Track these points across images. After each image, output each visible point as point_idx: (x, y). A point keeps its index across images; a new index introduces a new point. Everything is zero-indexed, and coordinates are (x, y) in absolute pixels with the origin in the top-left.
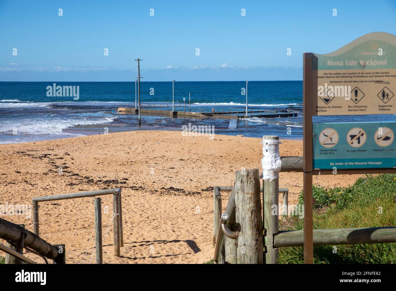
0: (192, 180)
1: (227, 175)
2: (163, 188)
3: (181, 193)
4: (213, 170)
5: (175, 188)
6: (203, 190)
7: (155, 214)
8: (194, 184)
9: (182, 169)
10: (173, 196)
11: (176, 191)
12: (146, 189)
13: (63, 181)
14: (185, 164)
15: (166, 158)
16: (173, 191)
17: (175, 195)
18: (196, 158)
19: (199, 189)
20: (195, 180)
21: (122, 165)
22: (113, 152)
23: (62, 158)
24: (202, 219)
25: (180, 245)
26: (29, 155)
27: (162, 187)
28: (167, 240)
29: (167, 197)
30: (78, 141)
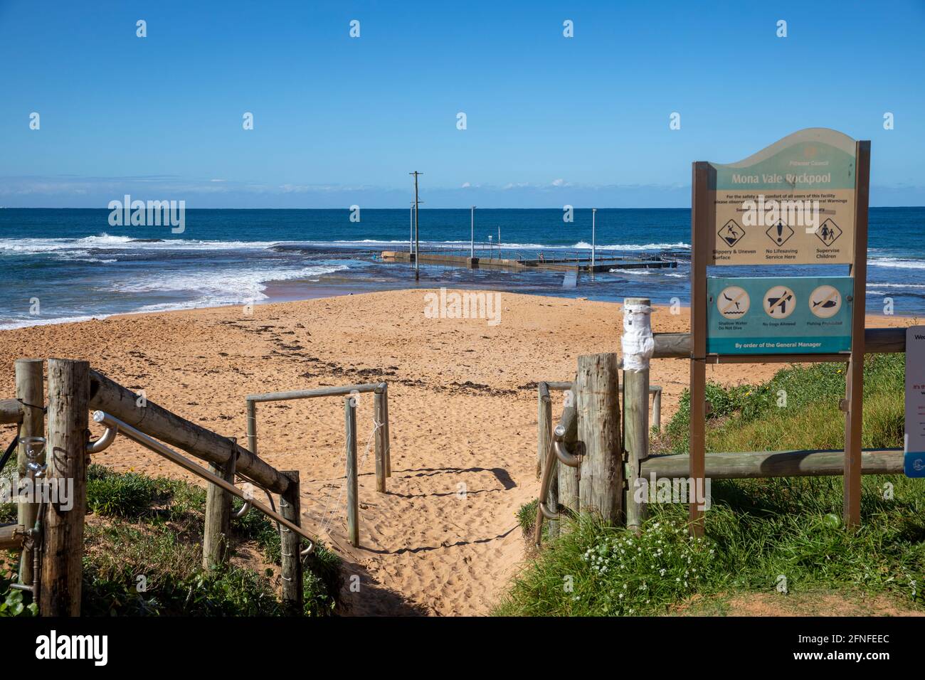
0: (502, 371)
1: (560, 363)
2: (455, 383)
3: (484, 392)
4: (538, 354)
5: (475, 383)
6: (520, 388)
7: (441, 426)
8: (505, 377)
9: (486, 352)
10: (471, 396)
11: (476, 388)
12: (427, 385)
13: (294, 370)
14: (490, 344)
15: (459, 335)
16: (471, 389)
17: (475, 394)
18: (509, 335)
19: (514, 386)
20: (507, 370)
21: (388, 345)
22: (374, 323)
23: (293, 333)
24: (518, 434)
25: (482, 476)
26: (241, 327)
27: (452, 382)
28: (460, 467)
29: (461, 398)
30: (318, 305)
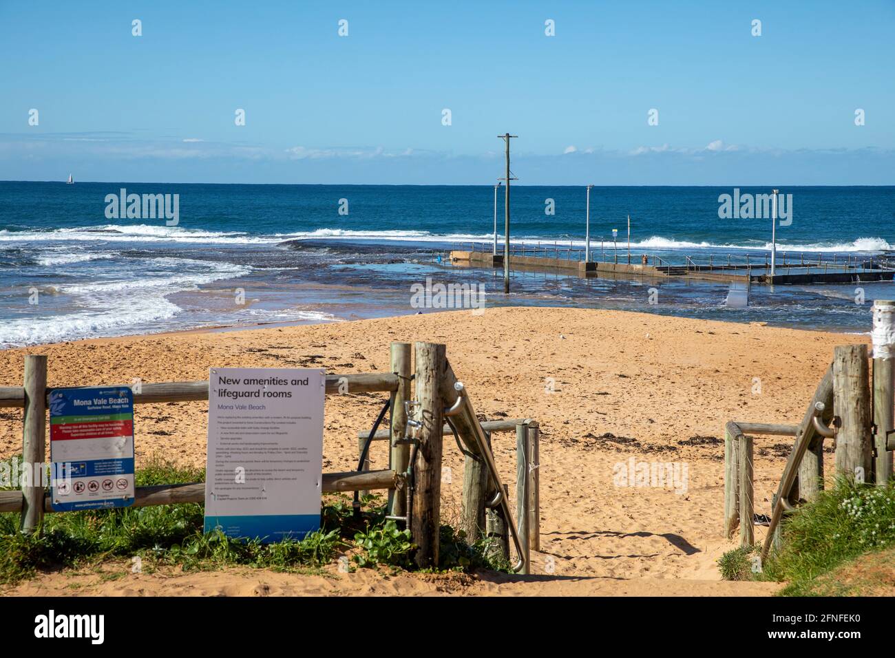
0: (652, 422)
1: (735, 413)
2: (590, 435)
3: (631, 448)
4: (701, 400)
5: (617, 436)
6: (680, 443)
7: (581, 488)
8: (658, 429)
9: (626, 396)
10: (614, 452)
11: (619, 442)
12: (551, 437)
13: (365, 415)
14: (630, 385)
15: (585, 371)
16: (613, 443)
17: (618, 450)
18: (656, 373)
19: (672, 441)
20: (659, 420)
21: (486, 384)
22: (461, 355)
23: (351, 366)
24: (687, 499)
26: (277, 357)
27: (586, 433)
28: (622, 532)
29: (600, 455)
30: (376, 328)
